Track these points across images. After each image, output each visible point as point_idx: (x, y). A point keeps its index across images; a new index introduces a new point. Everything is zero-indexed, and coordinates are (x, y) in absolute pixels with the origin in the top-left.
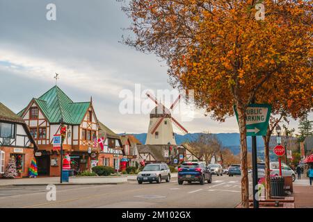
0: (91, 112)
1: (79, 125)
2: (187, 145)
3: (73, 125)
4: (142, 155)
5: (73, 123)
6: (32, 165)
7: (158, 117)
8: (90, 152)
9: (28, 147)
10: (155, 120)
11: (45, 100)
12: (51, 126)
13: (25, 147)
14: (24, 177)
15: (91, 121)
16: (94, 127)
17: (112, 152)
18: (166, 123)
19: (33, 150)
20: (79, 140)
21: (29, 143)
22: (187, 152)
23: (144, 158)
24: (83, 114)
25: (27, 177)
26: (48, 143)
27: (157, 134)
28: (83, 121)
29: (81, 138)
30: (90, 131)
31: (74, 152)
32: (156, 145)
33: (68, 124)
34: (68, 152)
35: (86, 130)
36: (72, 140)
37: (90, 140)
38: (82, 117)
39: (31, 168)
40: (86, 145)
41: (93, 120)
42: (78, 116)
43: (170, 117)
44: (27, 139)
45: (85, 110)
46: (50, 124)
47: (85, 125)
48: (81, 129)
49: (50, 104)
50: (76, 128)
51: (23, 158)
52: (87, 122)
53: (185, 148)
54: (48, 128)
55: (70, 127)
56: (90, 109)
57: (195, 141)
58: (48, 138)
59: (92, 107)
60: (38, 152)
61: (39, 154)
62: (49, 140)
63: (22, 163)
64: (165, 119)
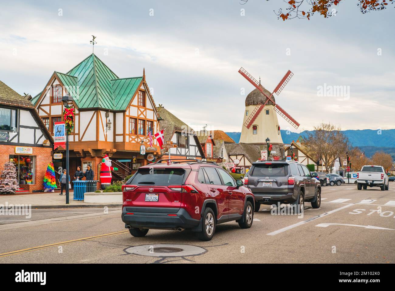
0: (145, 93)
1: (124, 112)
2: (299, 144)
3: (115, 112)
4: (233, 158)
5: (115, 109)
6: (48, 173)
7: (257, 104)
8: (143, 153)
9: (42, 146)
10: (253, 109)
11: (76, 75)
12: (82, 113)
13: (35, 145)
14: (35, 192)
15: (144, 105)
16: (150, 115)
17: (183, 153)
18: (267, 112)
19: (50, 150)
20: (124, 135)
21: (43, 139)
22: (300, 154)
23: (237, 162)
24: (131, 96)
25: (41, 191)
26: (77, 140)
27: (255, 128)
28: (129, 105)
29: (127, 132)
30: (144, 121)
31: (118, 153)
32: (255, 144)
33: (107, 111)
34: (107, 154)
35: (136, 119)
36: (115, 135)
37: (144, 134)
38: (129, 99)
39: (46, 178)
40: (137, 142)
41: (148, 105)
42: (124, 98)
43: (274, 105)
44: (39, 133)
45: (135, 89)
46: (81, 110)
47: (133, 112)
48: (127, 119)
49: (82, 80)
50: (120, 116)
51: (33, 162)
52: (138, 107)
53: (297, 149)
54: (77, 117)
55: (111, 115)
56: (142, 88)
57: (310, 138)
58: (77, 132)
59: (145, 84)
60: (58, 152)
61: (58, 156)
62: (79, 134)
63: (33, 170)
64: (266, 107)
